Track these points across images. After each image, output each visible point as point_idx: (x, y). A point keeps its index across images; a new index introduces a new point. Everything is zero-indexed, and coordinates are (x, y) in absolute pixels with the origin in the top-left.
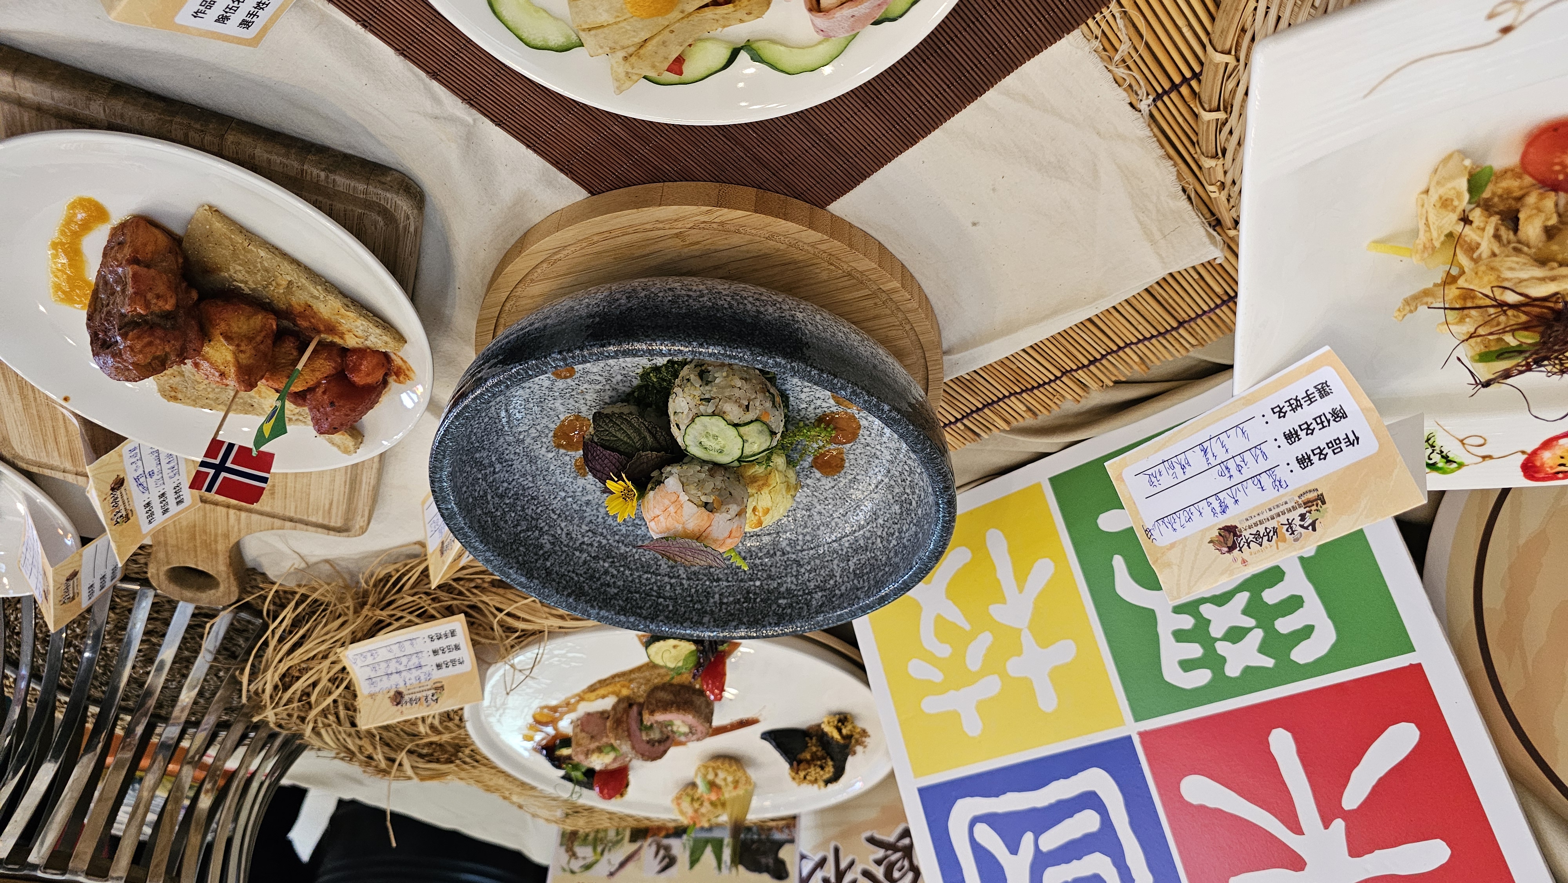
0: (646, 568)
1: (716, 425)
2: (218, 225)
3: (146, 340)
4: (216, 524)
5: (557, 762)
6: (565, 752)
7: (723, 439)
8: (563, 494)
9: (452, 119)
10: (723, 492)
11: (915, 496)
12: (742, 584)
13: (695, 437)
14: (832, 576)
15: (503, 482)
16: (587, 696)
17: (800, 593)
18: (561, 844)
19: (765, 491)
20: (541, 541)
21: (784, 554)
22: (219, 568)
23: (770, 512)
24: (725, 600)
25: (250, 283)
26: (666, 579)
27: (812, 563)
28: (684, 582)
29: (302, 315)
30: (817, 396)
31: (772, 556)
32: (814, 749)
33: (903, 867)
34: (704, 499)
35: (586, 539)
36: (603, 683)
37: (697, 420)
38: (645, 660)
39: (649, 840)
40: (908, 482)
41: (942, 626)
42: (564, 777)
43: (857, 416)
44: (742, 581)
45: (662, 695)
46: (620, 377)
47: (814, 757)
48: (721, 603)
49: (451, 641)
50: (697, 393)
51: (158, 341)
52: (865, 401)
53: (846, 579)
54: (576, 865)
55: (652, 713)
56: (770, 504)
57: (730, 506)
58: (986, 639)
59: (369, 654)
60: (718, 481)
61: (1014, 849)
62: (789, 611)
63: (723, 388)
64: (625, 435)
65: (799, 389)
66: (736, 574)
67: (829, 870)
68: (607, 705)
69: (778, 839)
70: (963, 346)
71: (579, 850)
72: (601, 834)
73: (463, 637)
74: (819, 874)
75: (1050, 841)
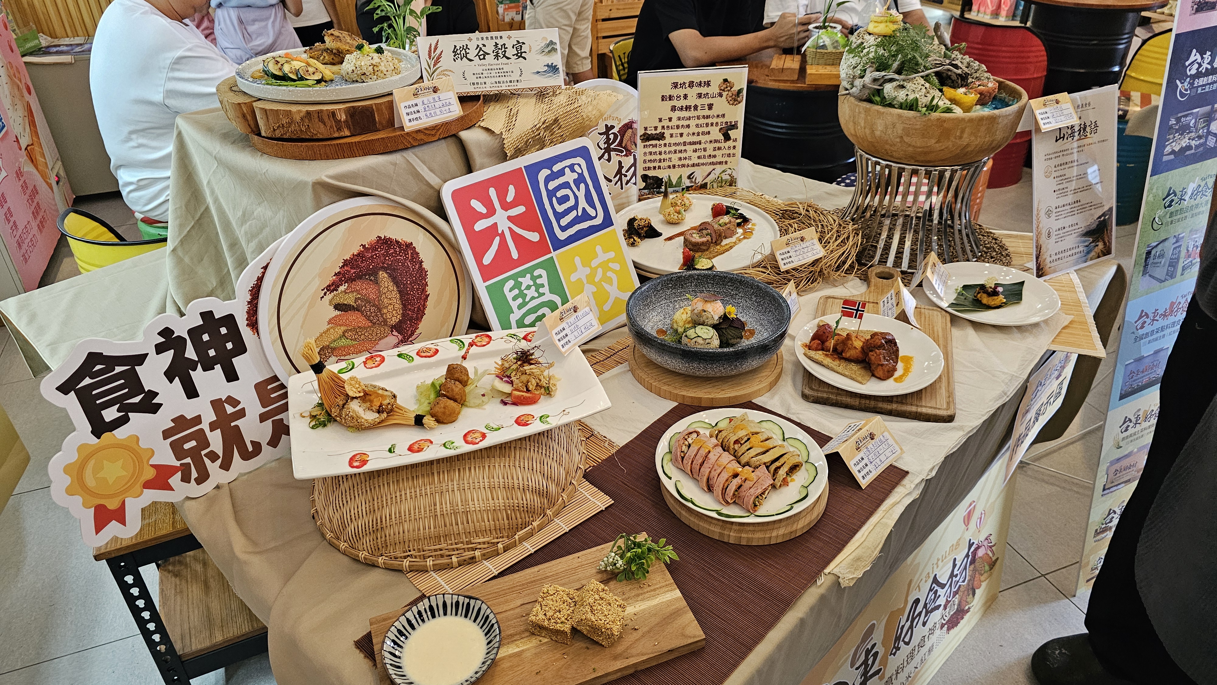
0: (719, 293)
1: (704, 337)
2: (860, 379)
4: (873, 296)
5: (741, 216)
6: (739, 221)
7: (702, 333)
8: (750, 315)
9: (794, 414)
10: (699, 317)
11: (639, 317)
13: (711, 333)
14: (655, 295)
19: (684, 320)
20: (755, 299)
22: (874, 280)
23: (680, 314)
25: (851, 366)
26: (711, 290)
28: (705, 290)
29: (836, 358)
32: (641, 231)
34: (706, 314)
35: (741, 301)
36: (727, 250)
37: (711, 338)
38: (713, 261)
39: (700, 185)
41: (610, 282)
42: (738, 210)
44: (687, 291)
45: (704, 248)
47: (641, 228)
48: (692, 283)
49: (785, 262)
54: (729, 172)
55: (708, 241)
56: (681, 317)
57: (696, 313)
58: (596, 280)
59: (815, 254)
60: (701, 320)
61: (584, 209)
64: (731, 332)
67: (624, 180)
68: (725, 242)
69: (646, 191)
70: (624, 372)
71: (728, 177)
72: (720, 184)
73: (781, 264)
74: (628, 178)
75: (573, 214)
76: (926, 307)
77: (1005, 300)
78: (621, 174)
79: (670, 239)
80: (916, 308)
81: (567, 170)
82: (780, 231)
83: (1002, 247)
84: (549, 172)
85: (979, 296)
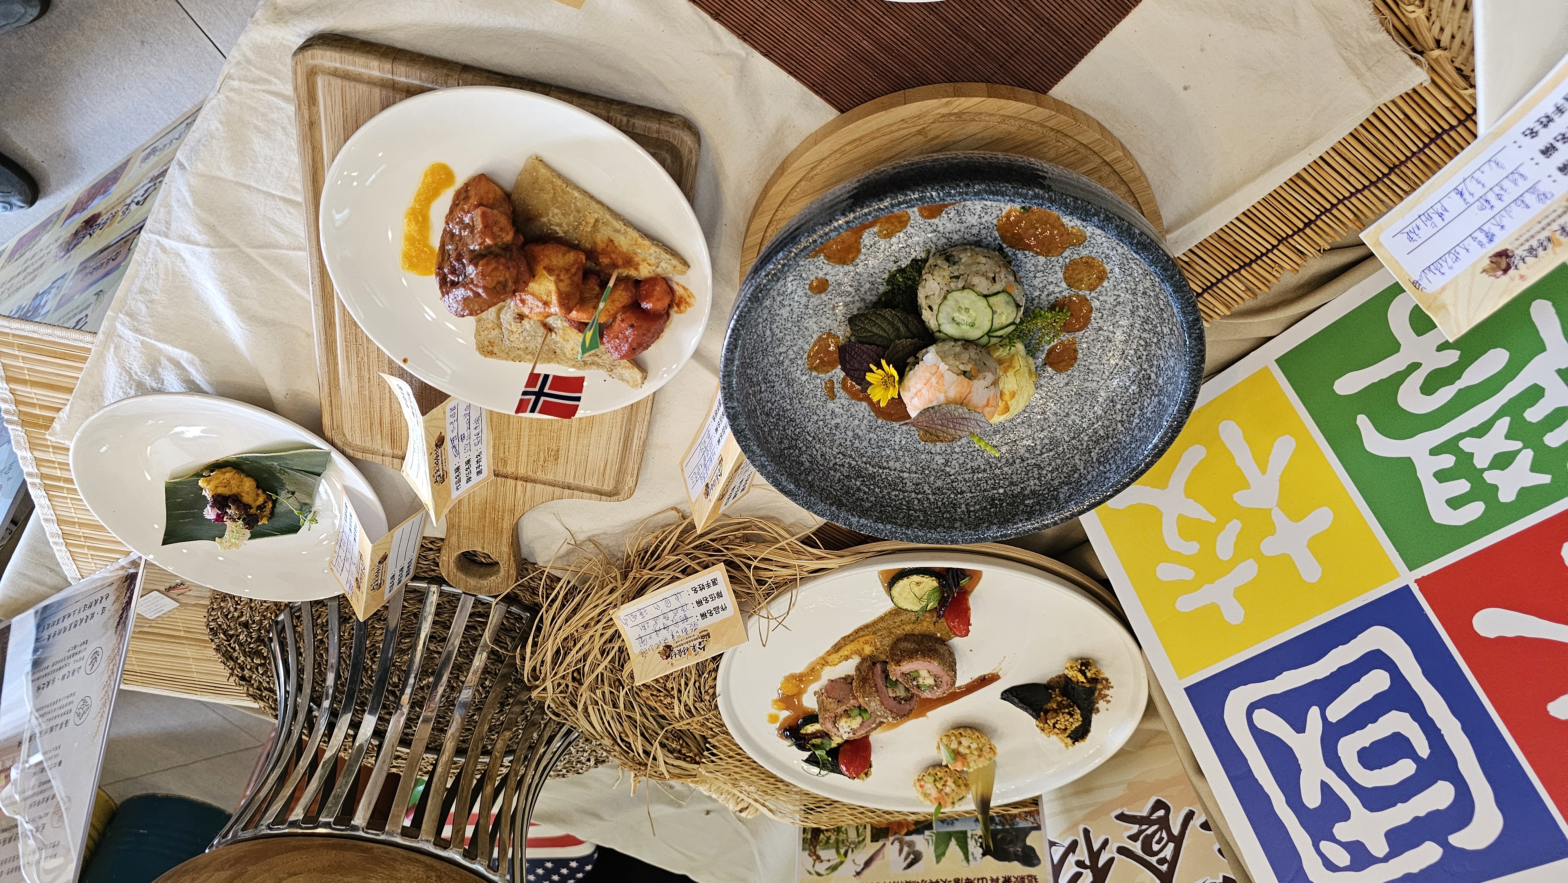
0: (893, 486)
1: (967, 298)
2: (543, 171)
3: (494, 265)
4: (504, 499)
5: (801, 742)
6: (810, 729)
7: (975, 311)
8: (816, 418)
9: (730, 55)
10: (978, 363)
11: (1154, 369)
12: (986, 494)
13: (948, 314)
14: (1075, 469)
15: (768, 402)
16: (830, 659)
17: (1046, 491)
18: (804, 849)
19: (1011, 373)
20: (801, 458)
21: (1023, 460)
22: (500, 552)
23: (1016, 396)
24: (972, 509)
25: (564, 225)
26: (913, 495)
27: (1053, 464)
28: (930, 496)
29: (605, 252)
30: (1050, 280)
31: (1011, 465)
32: (1059, 699)
33: (1161, 839)
34: (962, 367)
35: (838, 460)
36: (847, 640)
37: (949, 297)
38: (889, 606)
39: (891, 839)
40: (1144, 357)
41: (1185, 527)
42: (807, 761)
43: (1089, 298)
44: (985, 490)
45: (907, 645)
46: (868, 285)
47: (1061, 706)
48: (969, 512)
49: (714, 590)
50: (946, 273)
51: (501, 268)
52: (1117, 226)
53: (1090, 469)
54: (821, 867)
55: (898, 663)
56: (1015, 388)
57: (986, 374)
58: (1235, 526)
59: (638, 613)
60: (972, 352)
62: (1038, 508)
63: (970, 265)
64: (881, 328)
65: (1032, 275)
66: (979, 485)
67: (1082, 853)
68: (848, 667)
69: (1022, 824)
70: (1182, 221)
71: (823, 854)
72: (842, 836)
73: (724, 585)
74: (1072, 859)
75: (1338, 710)
76: (378, 459)
77: (201, 483)
78: (1093, 867)
79: (984, 681)
80: (403, 458)
81: (1379, 847)
82: (714, 695)
83: (228, 656)
84: (1457, 840)
85: (261, 500)
